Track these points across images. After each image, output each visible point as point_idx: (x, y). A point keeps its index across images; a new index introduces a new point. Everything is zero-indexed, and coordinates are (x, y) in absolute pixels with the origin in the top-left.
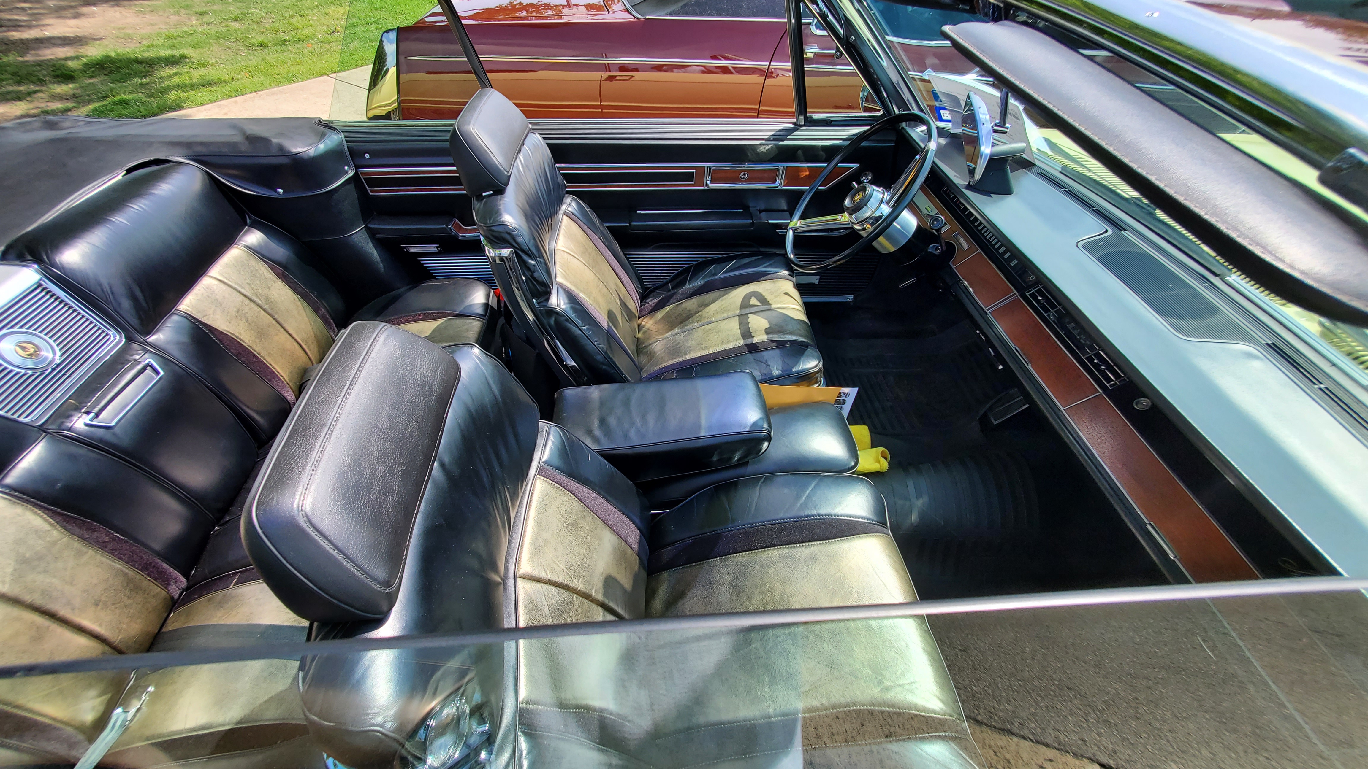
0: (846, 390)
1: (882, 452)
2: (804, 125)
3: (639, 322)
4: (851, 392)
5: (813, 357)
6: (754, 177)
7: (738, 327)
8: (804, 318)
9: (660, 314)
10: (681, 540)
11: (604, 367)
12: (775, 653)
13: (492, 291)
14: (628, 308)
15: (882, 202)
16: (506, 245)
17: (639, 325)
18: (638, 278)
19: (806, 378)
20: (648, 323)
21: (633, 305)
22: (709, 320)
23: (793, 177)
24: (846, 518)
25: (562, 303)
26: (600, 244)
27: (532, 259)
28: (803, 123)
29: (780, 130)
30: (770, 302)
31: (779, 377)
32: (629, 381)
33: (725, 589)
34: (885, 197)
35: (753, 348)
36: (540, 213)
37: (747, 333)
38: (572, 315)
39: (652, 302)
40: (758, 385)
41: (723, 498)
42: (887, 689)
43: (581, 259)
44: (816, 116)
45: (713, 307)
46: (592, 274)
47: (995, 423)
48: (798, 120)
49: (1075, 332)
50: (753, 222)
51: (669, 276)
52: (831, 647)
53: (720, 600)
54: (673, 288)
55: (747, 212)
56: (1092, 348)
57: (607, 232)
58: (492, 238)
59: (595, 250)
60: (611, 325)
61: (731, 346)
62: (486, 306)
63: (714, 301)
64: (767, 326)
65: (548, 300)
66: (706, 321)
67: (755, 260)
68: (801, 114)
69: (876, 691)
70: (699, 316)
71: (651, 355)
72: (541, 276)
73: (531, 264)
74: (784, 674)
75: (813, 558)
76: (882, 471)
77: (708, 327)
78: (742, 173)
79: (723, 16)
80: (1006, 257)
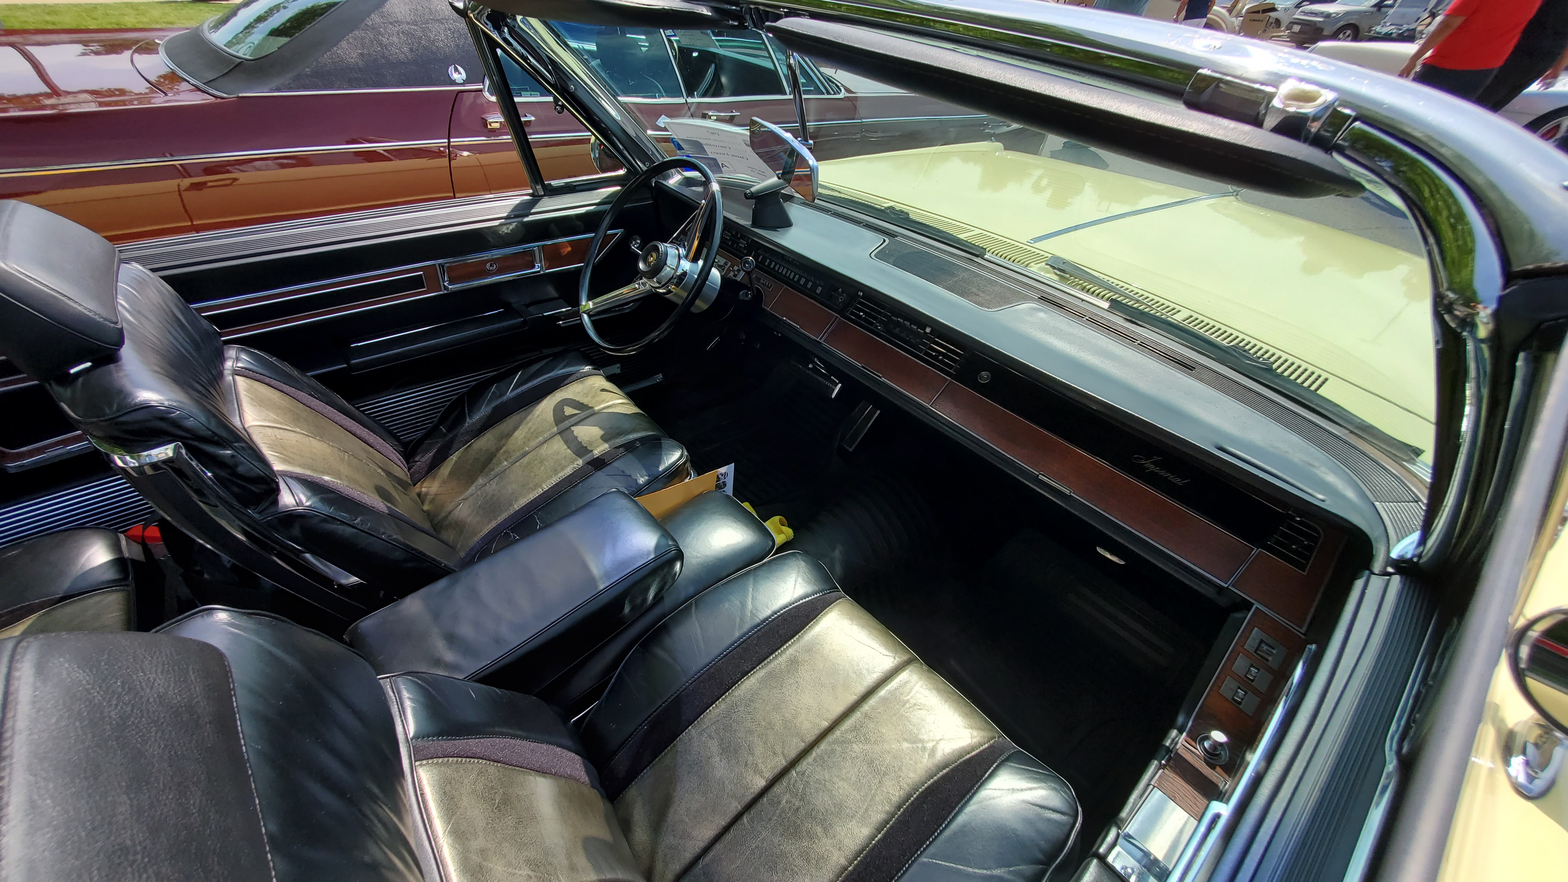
0: (722, 470)
1: (780, 520)
2: (545, 195)
3: (417, 489)
4: (727, 470)
5: (673, 449)
6: (504, 265)
7: (566, 447)
8: (636, 410)
9: (446, 469)
10: (632, 734)
11: (410, 565)
12: (811, 794)
13: (122, 537)
14: (395, 476)
15: (679, 258)
16: (162, 440)
17: (419, 495)
18: (390, 434)
19: (675, 474)
20: (431, 487)
21: (400, 470)
22: (521, 452)
23: (553, 256)
24: (801, 602)
25: (304, 499)
26: (315, 403)
27: (225, 448)
28: (543, 193)
29: (518, 205)
30: (590, 405)
31: (648, 483)
32: (454, 571)
33: (718, 759)
34: (681, 252)
35: (598, 464)
36: (200, 379)
37: (581, 450)
38: (328, 510)
39: (423, 459)
40: (635, 502)
41: (659, 652)
42: (933, 751)
43: (298, 430)
44: (554, 183)
45: (520, 434)
46: (326, 445)
47: (851, 450)
48: (535, 190)
49: (903, 335)
50: (525, 320)
51: (435, 417)
52: (861, 746)
53: (719, 775)
54: (449, 430)
55: (510, 311)
56: (924, 344)
57: (314, 383)
58: (126, 436)
59: (312, 412)
60: (389, 505)
61: (568, 471)
62: (120, 563)
63: (516, 428)
64: (601, 432)
65: (276, 502)
66: (518, 454)
67: (547, 363)
68: (537, 183)
69: (926, 760)
70: (505, 452)
71: (459, 526)
72: (252, 469)
73: (224, 456)
74: (833, 809)
75: (794, 663)
76: (789, 540)
77: (525, 460)
78: (489, 264)
79: (360, 88)
80: (809, 286)
